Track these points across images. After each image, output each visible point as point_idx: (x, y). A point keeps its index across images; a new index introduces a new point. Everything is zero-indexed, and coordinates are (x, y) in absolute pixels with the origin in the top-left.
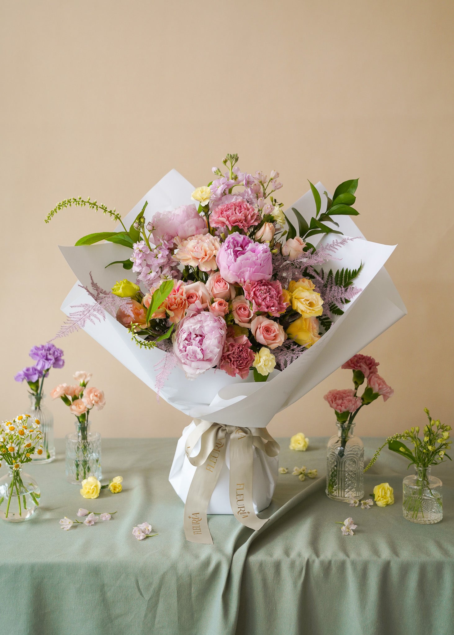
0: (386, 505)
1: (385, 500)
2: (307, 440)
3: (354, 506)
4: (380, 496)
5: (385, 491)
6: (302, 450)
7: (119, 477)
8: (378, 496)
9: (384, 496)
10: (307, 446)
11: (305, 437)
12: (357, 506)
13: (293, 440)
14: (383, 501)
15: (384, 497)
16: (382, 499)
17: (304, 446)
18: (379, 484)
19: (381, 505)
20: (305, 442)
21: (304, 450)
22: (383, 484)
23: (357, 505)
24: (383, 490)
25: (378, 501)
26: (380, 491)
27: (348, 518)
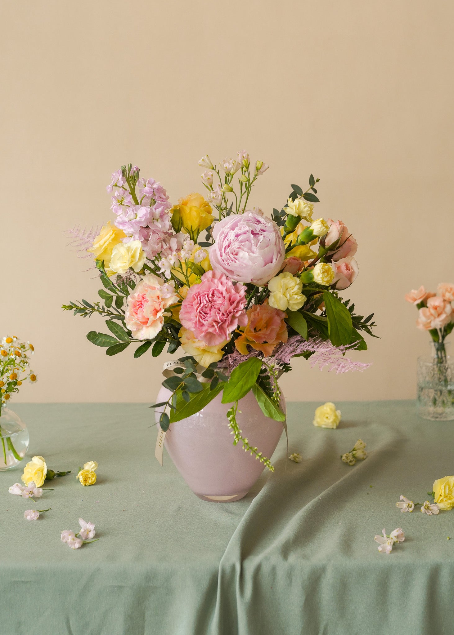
0: (451, 508)
1: (450, 501)
2: (339, 413)
3: (408, 511)
4: (442, 495)
5: (449, 488)
6: (331, 427)
7: (92, 462)
8: (439, 495)
9: (448, 494)
10: (338, 422)
11: (337, 409)
12: (412, 512)
13: (318, 412)
14: (447, 503)
15: (449, 496)
16: (445, 499)
17: (334, 421)
18: (441, 477)
19: (444, 508)
20: (336, 416)
21: (335, 427)
22: (448, 477)
23: (411, 510)
24: (447, 487)
25: (440, 502)
26: (443, 488)
27: (397, 529)
